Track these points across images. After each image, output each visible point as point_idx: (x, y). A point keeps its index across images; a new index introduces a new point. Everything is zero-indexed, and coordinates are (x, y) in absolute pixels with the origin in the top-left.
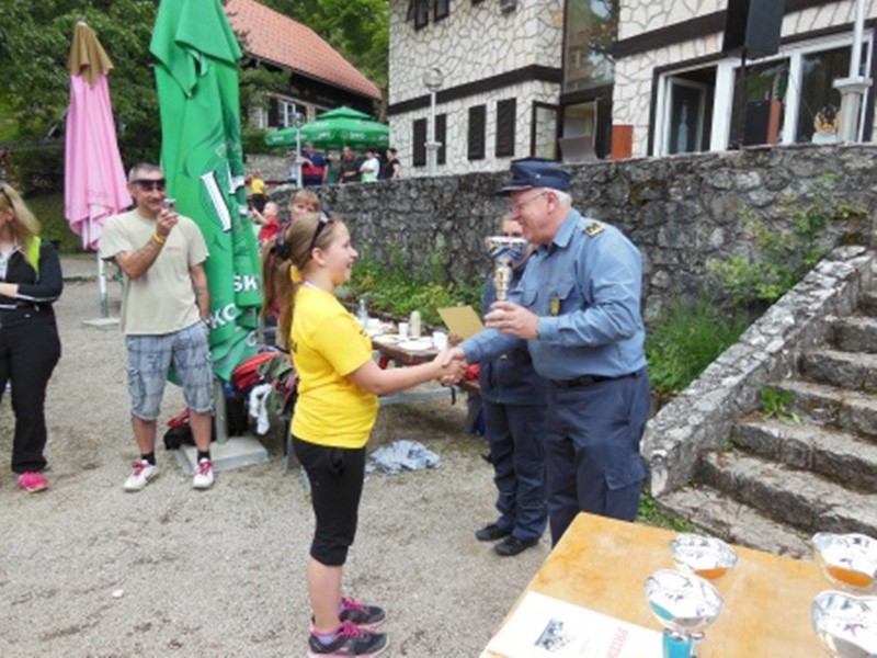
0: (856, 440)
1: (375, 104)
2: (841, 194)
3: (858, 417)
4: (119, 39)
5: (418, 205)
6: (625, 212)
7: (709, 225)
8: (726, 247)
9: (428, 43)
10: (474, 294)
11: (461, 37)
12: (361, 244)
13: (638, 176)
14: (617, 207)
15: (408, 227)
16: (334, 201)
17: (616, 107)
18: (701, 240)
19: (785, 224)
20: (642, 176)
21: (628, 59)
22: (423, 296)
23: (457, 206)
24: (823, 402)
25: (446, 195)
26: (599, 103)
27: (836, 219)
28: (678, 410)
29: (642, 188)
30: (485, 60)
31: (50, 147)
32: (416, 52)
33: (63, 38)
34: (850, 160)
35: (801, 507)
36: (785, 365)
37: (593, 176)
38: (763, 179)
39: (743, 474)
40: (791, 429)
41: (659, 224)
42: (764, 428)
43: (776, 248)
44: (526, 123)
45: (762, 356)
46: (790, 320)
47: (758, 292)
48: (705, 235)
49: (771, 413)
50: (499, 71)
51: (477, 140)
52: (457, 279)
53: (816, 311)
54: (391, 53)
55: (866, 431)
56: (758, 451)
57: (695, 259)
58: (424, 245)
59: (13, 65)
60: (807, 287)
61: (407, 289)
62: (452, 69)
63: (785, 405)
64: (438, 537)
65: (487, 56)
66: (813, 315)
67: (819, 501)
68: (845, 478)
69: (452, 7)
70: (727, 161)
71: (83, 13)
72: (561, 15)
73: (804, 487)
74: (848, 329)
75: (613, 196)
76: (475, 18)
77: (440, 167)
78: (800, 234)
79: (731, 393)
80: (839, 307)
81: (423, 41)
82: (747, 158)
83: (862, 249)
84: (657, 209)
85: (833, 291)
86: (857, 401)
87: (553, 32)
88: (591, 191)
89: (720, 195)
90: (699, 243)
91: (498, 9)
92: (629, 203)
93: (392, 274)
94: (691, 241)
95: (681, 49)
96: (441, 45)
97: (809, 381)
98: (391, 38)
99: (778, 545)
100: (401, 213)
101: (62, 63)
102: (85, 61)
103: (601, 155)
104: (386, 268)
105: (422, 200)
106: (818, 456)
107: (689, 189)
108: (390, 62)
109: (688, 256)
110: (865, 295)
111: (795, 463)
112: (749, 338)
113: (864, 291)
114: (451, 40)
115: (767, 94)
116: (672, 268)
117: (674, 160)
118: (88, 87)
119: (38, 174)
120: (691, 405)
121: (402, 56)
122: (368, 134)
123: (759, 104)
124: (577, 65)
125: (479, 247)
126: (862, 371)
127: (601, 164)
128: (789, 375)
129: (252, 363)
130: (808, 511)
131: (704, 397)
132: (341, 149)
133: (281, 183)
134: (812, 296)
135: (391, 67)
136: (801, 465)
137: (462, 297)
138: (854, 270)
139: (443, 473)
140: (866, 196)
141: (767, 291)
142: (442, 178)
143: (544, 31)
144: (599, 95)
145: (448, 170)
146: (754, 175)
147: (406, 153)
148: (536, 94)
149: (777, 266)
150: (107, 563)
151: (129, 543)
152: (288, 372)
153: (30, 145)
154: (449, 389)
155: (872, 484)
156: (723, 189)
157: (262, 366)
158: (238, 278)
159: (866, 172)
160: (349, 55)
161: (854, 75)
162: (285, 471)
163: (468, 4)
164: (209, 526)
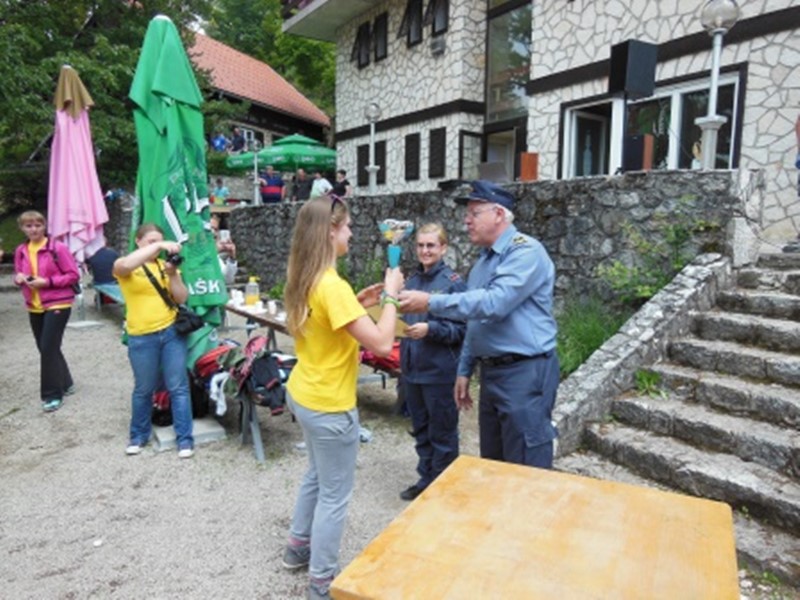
0: (710, 411)
1: (325, 130)
2: (700, 211)
3: (710, 392)
4: (99, 78)
5: (359, 220)
6: (532, 225)
7: (600, 236)
8: (614, 255)
9: (369, 80)
11: (398, 75)
13: (542, 195)
14: (527, 221)
16: (286, 217)
17: (530, 135)
18: (594, 248)
19: (659, 236)
20: (547, 195)
21: (539, 95)
24: (685, 381)
25: (383, 212)
26: (517, 131)
27: (696, 231)
28: (567, 388)
29: (546, 206)
30: (419, 95)
31: (31, 170)
32: (360, 87)
33: (50, 79)
34: (707, 183)
35: (661, 465)
36: (656, 351)
38: (641, 199)
39: (617, 441)
40: (657, 404)
41: (560, 236)
42: (637, 403)
43: (653, 255)
44: (455, 148)
45: (636, 344)
46: (659, 314)
47: (636, 291)
48: (597, 245)
49: (644, 391)
50: (431, 104)
51: (413, 163)
53: (680, 307)
54: (337, 89)
55: (718, 403)
56: (632, 422)
57: (590, 267)
58: (365, 255)
59: (6, 101)
60: (674, 287)
62: (390, 101)
63: (655, 384)
64: (366, 496)
65: (421, 92)
66: (677, 310)
67: (675, 460)
68: (698, 442)
69: (390, 50)
70: (613, 183)
71: (67, 55)
72: (483, 58)
73: (665, 449)
74: (707, 321)
75: (521, 212)
76: (410, 59)
77: (381, 187)
78: (668, 243)
79: (611, 374)
80: (700, 303)
81: (365, 78)
82: (628, 181)
83: (718, 256)
84: (558, 223)
85: (693, 290)
86: (710, 379)
87: (477, 72)
89: (608, 212)
90: (592, 251)
91: (430, 53)
92: (535, 219)
94: (586, 250)
96: (381, 81)
97: (677, 365)
98: (338, 75)
101: (48, 98)
102: (68, 97)
103: (515, 180)
105: (362, 216)
106: (677, 424)
107: (583, 206)
108: (337, 95)
109: (584, 261)
110: (722, 294)
111: (661, 431)
112: (627, 329)
113: (720, 291)
114: (390, 78)
116: (572, 273)
117: (572, 182)
118: (71, 119)
119: (20, 192)
120: (578, 384)
121: (347, 91)
122: (318, 158)
123: (635, 138)
124: (498, 99)
125: (412, 255)
126: (715, 355)
127: (512, 186)
128: (660, 359)
129: (213, 354)
130: (666, 468)
131: (589, 378)
132: (294, 171)
133: (238, 201)
134: (678, 295)
135: (338, 100)
136: (666, 432)
138: (711, 273)
139: (374, 446)
140: (720, 213)
141: (643, 291)
142: (380, 197)
143: (468, 71)
144: (516, 125)
145: (388, 189)
146: (633, 194)
147: (352, 175)
148: (463, 124)
149: (653, 271)
150: (88, 520)
151: (105, 504)
152: (243, 360)
153: (13, 168)
154: (380, 376)
155: (718, 445)
156: (611, 206)
157: (221, 357)
158: (204, 282)
159: (719, 193)
160: (302, 88)
161: (712, 114)
162: (240, 446)
163: (404, 47)
164: (175, 490)
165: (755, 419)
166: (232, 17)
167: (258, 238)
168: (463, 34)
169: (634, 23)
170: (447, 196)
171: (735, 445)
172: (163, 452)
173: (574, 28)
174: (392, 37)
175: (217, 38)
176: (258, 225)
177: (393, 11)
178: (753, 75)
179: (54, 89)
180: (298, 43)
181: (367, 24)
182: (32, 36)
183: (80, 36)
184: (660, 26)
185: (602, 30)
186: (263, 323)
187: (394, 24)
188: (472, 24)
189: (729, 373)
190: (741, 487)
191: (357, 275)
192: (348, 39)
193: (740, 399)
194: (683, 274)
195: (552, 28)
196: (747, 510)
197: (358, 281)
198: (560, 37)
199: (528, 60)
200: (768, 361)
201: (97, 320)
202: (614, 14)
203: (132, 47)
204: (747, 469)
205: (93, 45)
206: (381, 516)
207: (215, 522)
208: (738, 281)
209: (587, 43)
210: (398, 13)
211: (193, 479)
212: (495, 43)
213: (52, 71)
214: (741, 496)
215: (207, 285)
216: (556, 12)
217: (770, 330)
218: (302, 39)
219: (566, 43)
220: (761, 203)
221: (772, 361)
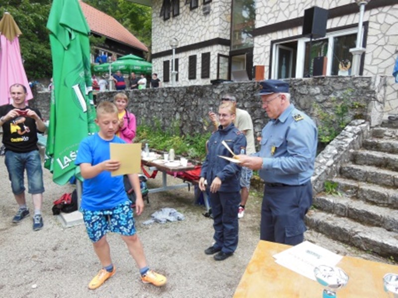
0: (366, 203)
3: (366, 193)
5: (167, 100)
9: (170, 27)
10: (194, 140)
12: (141, 117)
15: (163, 110)
17: (255, 57)
19: (331, 110)
21: (260, 36)
22: (171, 141)
23: (186, 100)
24: (351, 187)
25: (180, 96)
26: (247, 55)
27: (352, 108)
30: (196, 35)
32: (165, 30)
34: (358, 83)
35: (344, 233)
36: (334, 171)
37: (247, 88)
38: (321, 91)
40: (337, 199)
42: (327, 199)
43: (328, 120)
44: (215, 63)
45: (325, 168)
46: (335, 152)
47: (322, 139)
49: (329, 192)
50: (202, 40)
51: (193, 71)
52: (185, 133)
53: (346, 148)
54: (152, 31)
56: (324, 209)
58: (170, 119)
60: (341, 137)
61: (163, 138)
62: (181, 38)
63: (335, 188)
65: (197, 33)
66: (345, 149)
68: (362, 220)
69: (181, 11)
70: (306, 82)
72: (230, 16)
73: (345, 224)
74: (358, 155)
76: (191, 16)
77: (177, 82)
78: (338, 114)
80: (355, 145)
81: (167, 26)
82: (314, 81)
83: (363, 121)
85: (352, 139)
86: (365, 186)
87: (226, 24)
88: (246, 95)
89: (303, 97)
91: (202, 13)
93: (155, 131)
95: (282, 33)
96: (176, 27)
97: (344, 178)
98: (153, 23)
99: (336, 250)
100: (159, 103)
103: (250, 79)
104: (153, 128)
105: (169, 98)
106: (350, 211)
108: (152, 34)
110: (365, 141)
111: (341, 214)
112: (319, 159)
113: (365, 139)
114: (180, 25)
115: (319, 53)
121: (158, 32)
122: (142, 67)
124: (237, 38)
125: (196, 118)
126: (366, 173)
127: (251, 83)
128: (336, 175)
130: (347, 235)
134: (344, 141)
135: (153, 37)
136: (343, 215)
137: (188, 141)
138: (360, 130)
139: (185, 222)
140: (364, 98)
141: (325, 139)
142: (179, 88)
143: (222, 23)
144: (247, 52)
145: (179, 84)
146: (317, 88)
147: (160, 76)
148: (219, 51)
150: (27, 272)
151: (37, 261)
154: (187, 184)
155: (373, 222)
156: (304, 94)
159: (364, 88)
160: (132, 31)
161: (358, 47)
163: (188, 10)
165: (391, 208)
168: (220, 3)
170: (215, 88)
173: (279, 2)
174: (182, 4)
175: (87, 2)
178: (371, 28)
180: (131, 7)
184: (324, 2)
185: (293, 2)
189: (374, 183)
191: (166, 128)
192: (158, 4)
193: (383, 197)
194: (345, 130)
195: (267, 1)
196: (393, 258)
197: (167, 132)
198: (271, 6)
199: (253, 20)
200: (395, 177)
203: (42, 5)
205: (20, 3)
208: (373, 134)
209: (285, 9)
212: (236, 9)
217: (394, 160)
218: (133, 4)
219: (273, 10)
220: (385, 93)
221: (397, 177)
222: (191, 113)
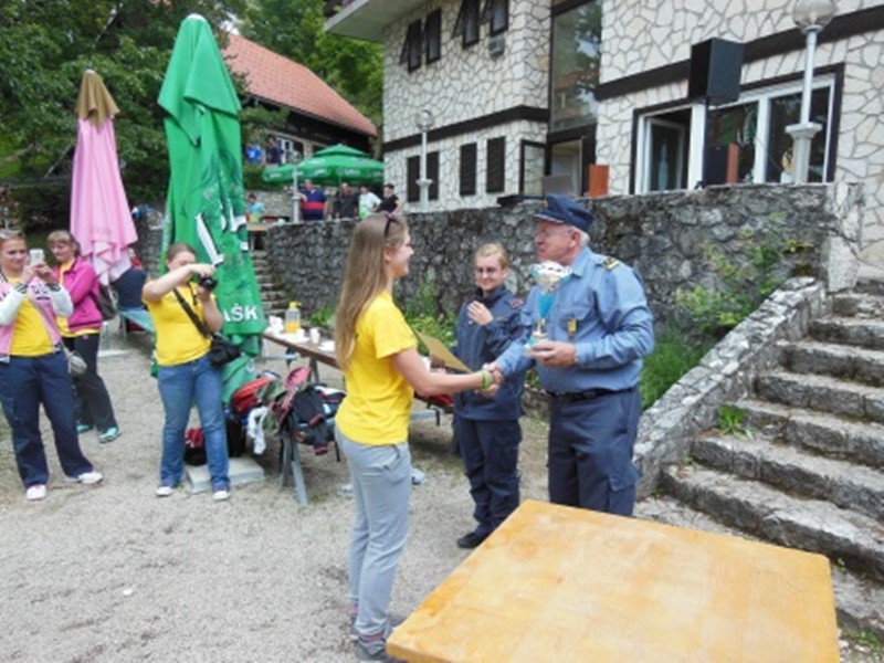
0: (801, 453)
1: (371, 140)
2: (791, 230)
3: (802, 431)
4: (124, 83)
6: (602, 245)
7: (678, 258)
8: (694, 278)
9: (420, 84)
11: (452, 79)
13: (614, 212)
14: (595, 241)
16: (329, 236)
17: (599, 145)
18: (671, 271)
19: (744, 257)
20: (619, 212)
21: (610, 101)
23: (447, 240)
24: (773, 419)
25: (436, 230)
26: (584, 142)
27: (786, 252)
29: (618, 224)
30: (475, 101)
31: (51, 185)
32: (410, 92)
33: (71, 84)
34: (799, 199)
35: (746, 512)
36: (740, 386)
38: (724, 216)
39: (698, 485)
40: (741, 444)
41: (634, 257)
42: (720, 443)
43: (737, 279)
44: (515, 160)
45: (719, 378)
46: (745, 344)
47: (719, 319)
48: (675, 267)
49: (728, 429)
50: (489, 111)
51: (470, 176)
52: (447, 310)
53: (769, 336)
54: (385, 94)
55: (810, 444)
56: (714, 464)
57: (666, 291)
58: (416, 278)
59: (24, 110)
60: (761, 314)
62: (443, 108)
63: (739, 422)
65: (477, 98)
66: (765, 340)
67: (762, 506)
68: (788, 487)
69: (444, 51)
70: (693, 198)
71: (90, 59)
72: (547, 59)
73: (751, 494)
74: (799, 352)
76: (465, 61)
77: (433, 202)
78: (757, 266)
79: (690, 411)
80: (790, 332)
81: (415, 83)
82: (710, 196)
83: (811, 280)
84: (631, 243)
85: (783, 318)
86: (802, 417)
87: (540, 74)
89: (687, 231)
90: (669, 275)
91: (487, 53)
92: (605, 238)
94: (663, 273)
95: (658, 92)
97: (761, 400)
98: (386, 79)
101: (69, 105)
102: (93, 106)
103: (582, 195)
106: (765, 467)
107: (659, 224)
108: (385, 101)
109: (660, 287)
110: (816, 323)
111: (746, 473)
112: (709, 361)
113: (813, 318)
114: (443, 82)
117: (646, 197)
118: (95, 130)
119: (38, 209)
120: (654, 422)
121: (395, 96)
122: (363, 171)
123: (718, 149)
124: (563, 105)
125: (468, 278)
126: (807, 390)
128: (745, 395)
129: (250, 387)
130: (753, 516)
131: (666, 415)
133: (276, 219)
134: (765, 323)
135: (386, 107)
136: (752, 475)
138: (803, 299)
139: (428, 488)
140: (814, 232)
141: (725, 319)
142: (433, 214)
143: (531, 74)
144: (584, 134)
145: (442, 206)
146: (717, 212)
147: (401, 190)
148: (524, 133)
149: (738, 296)
150: (117, 566)
151: (137, 551)
152: (284, 394)
153: (31, 183)
154: (434, 412)
155: (811, 491)
156: (689, 225)
157: (260, 391)
158: (240, 308)
159: (812, 209)
160: (346, 94)
161: (805, 122)
162: (280, 487)
163: (459, 47)
164: (211, 535)
165: (852, 462)
166: (269, 15)
167: (297, 259)
168: (525, 32)
169: (717, 20)
170: (507, 213)
171: (830, 491)
172: (196, 494)
173: (649, 26)
174: (445, 37)
175: (252, 39)
176: (297, 246)
177: (446, 8)
178: (850, 77)
179: (76, 96)
180: (341, 44)
181: (418, 23)
182: (52, 38)
183: (103, 36)
184: (746, 24)
185: (680, 27)
186: (304, 353)
187: (449, 21)
188: (535, 21)
189: (823, 411)
190: (838, 538)
191: (408, 300)
192: (396, 38)
193: (836, 439)
194: (771, 299)
195: (625, 26)
196: (843, 563)
197: (408, 308)
198: (633, 36)
199: (597, 62)
200: (868, 397)
201: (122, 349)
202: (694, 10)
203: (161, 50)
204: (842, 517)
205: (117, 46)
206: (436, 565)
207: (255, 570)
208: (834, 307)
209: (664, 42)
210: (452, 10)
211: (229, 523)
212: (561, 42)
213: (74, 76)
214: (837, 548)
215: (243, 312)
216: (629, 8)
217: (870, 363)
218: (344, 39)
219: (640, 41)
220: (860, 221)
221: (872, 397)
222: (459, 267)
